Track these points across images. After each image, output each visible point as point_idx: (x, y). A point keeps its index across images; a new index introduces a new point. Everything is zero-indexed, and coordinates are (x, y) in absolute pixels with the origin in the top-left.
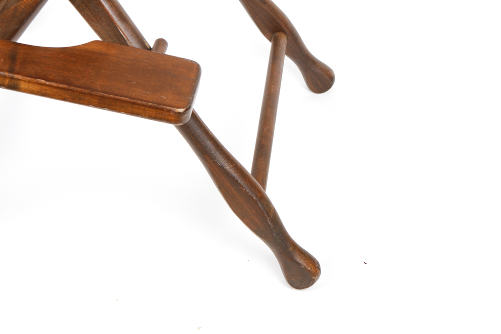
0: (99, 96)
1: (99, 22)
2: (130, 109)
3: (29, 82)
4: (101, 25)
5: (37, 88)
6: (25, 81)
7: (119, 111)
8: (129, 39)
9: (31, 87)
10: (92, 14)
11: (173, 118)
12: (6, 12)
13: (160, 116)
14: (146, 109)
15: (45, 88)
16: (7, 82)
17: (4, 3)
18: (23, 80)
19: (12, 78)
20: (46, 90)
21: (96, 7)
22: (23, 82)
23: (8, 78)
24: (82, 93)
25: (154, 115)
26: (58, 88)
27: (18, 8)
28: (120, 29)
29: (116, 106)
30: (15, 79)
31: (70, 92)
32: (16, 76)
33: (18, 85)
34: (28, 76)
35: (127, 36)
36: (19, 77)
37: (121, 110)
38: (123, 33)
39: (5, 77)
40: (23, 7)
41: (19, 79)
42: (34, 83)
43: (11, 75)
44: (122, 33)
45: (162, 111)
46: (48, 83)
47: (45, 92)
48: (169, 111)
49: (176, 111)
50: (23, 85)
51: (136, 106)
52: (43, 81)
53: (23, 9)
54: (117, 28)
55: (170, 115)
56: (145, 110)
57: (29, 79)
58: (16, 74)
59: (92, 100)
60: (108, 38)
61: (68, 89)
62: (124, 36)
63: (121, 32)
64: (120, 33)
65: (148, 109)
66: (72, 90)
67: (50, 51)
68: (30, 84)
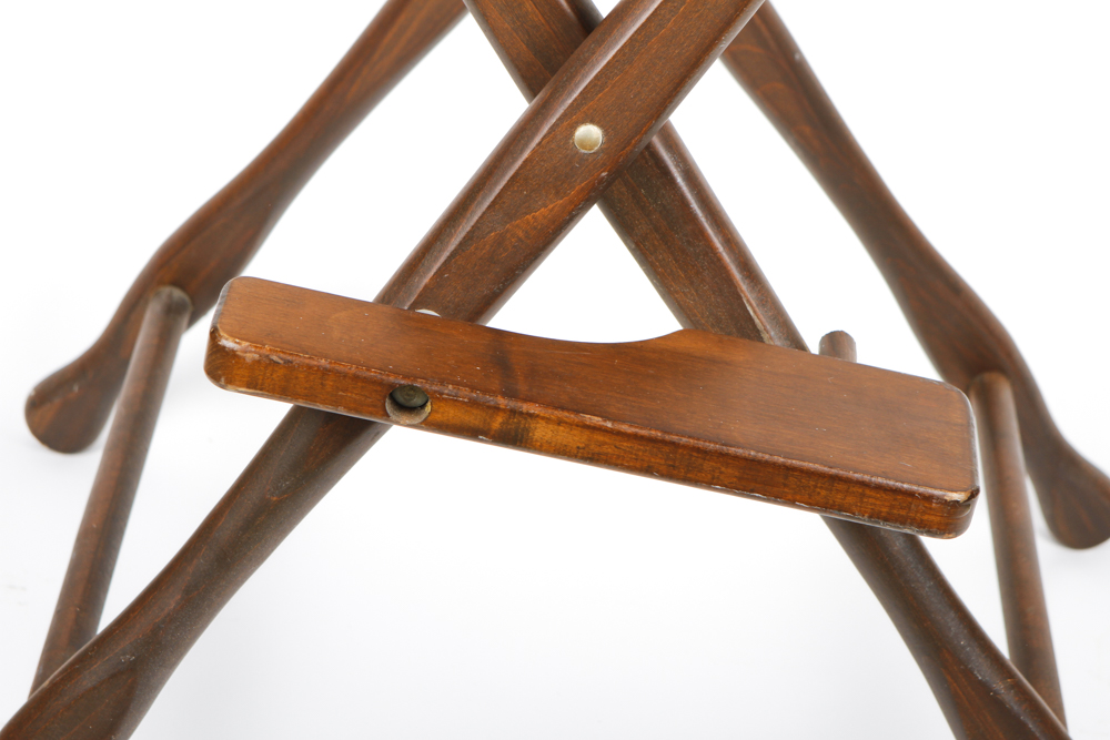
0: (745, 459)
1: (692, 283)
2: (823, 493)
3: (560, 422)
4: (696, 291)
5: (576, 439)
6: (548, 420)
7: (791, 502)
8: (768, 327)
9: (563, 436)
10: (677, 261)
11: (936, 519)
12: (472, 248)
13: (903, 513)
14: (868, 492)
15: (600, 437)
16: (497, 422)
17: (472, 223)
18: (543, 418)
19: (513, 412)
20: (602, 444)
21: (688, 241)
22: (542, 423)
23: (504, 410)
24: (698, 450)
25: (885, 510)
26: (635, 437)
27: (508, 235)
28: (748, 301)
29: (785, 485)
30: (521, 413)
31: (666, 449)
32: (526, 407)
33: (527, 430)
34: (556, 408)
35: (763, 320)
36: (533, 409)
37: (798, 497)
38: (755, 312)
39: (497, 409)
40: (521, 234)
41: (531, 416)
42: (571, 425)
43: (512, 404)
44: (752, 313)
45: (910, 500)
46: (609, 425)
47: (597, 450)
48: (928, 498)
49: (948, 499)
50: (541, 431)
51: (841, 486)
52: (597, 420)
53: (520, 240)
54: (740, 298)
55: (931, 509)
56: (863, 495)
57: (559, 413)
58: (526, 400)
59: (723, 469)
60: (713, 326)
61: (664, 442)
62: (757, 321)
63: (749, 308)
64: (748, 311)
65: (872, 493)
66: (673, 443)
67: (586, 350)
68: (561, 428)
